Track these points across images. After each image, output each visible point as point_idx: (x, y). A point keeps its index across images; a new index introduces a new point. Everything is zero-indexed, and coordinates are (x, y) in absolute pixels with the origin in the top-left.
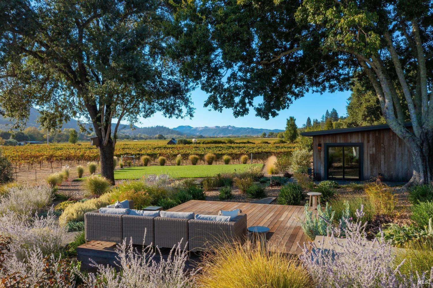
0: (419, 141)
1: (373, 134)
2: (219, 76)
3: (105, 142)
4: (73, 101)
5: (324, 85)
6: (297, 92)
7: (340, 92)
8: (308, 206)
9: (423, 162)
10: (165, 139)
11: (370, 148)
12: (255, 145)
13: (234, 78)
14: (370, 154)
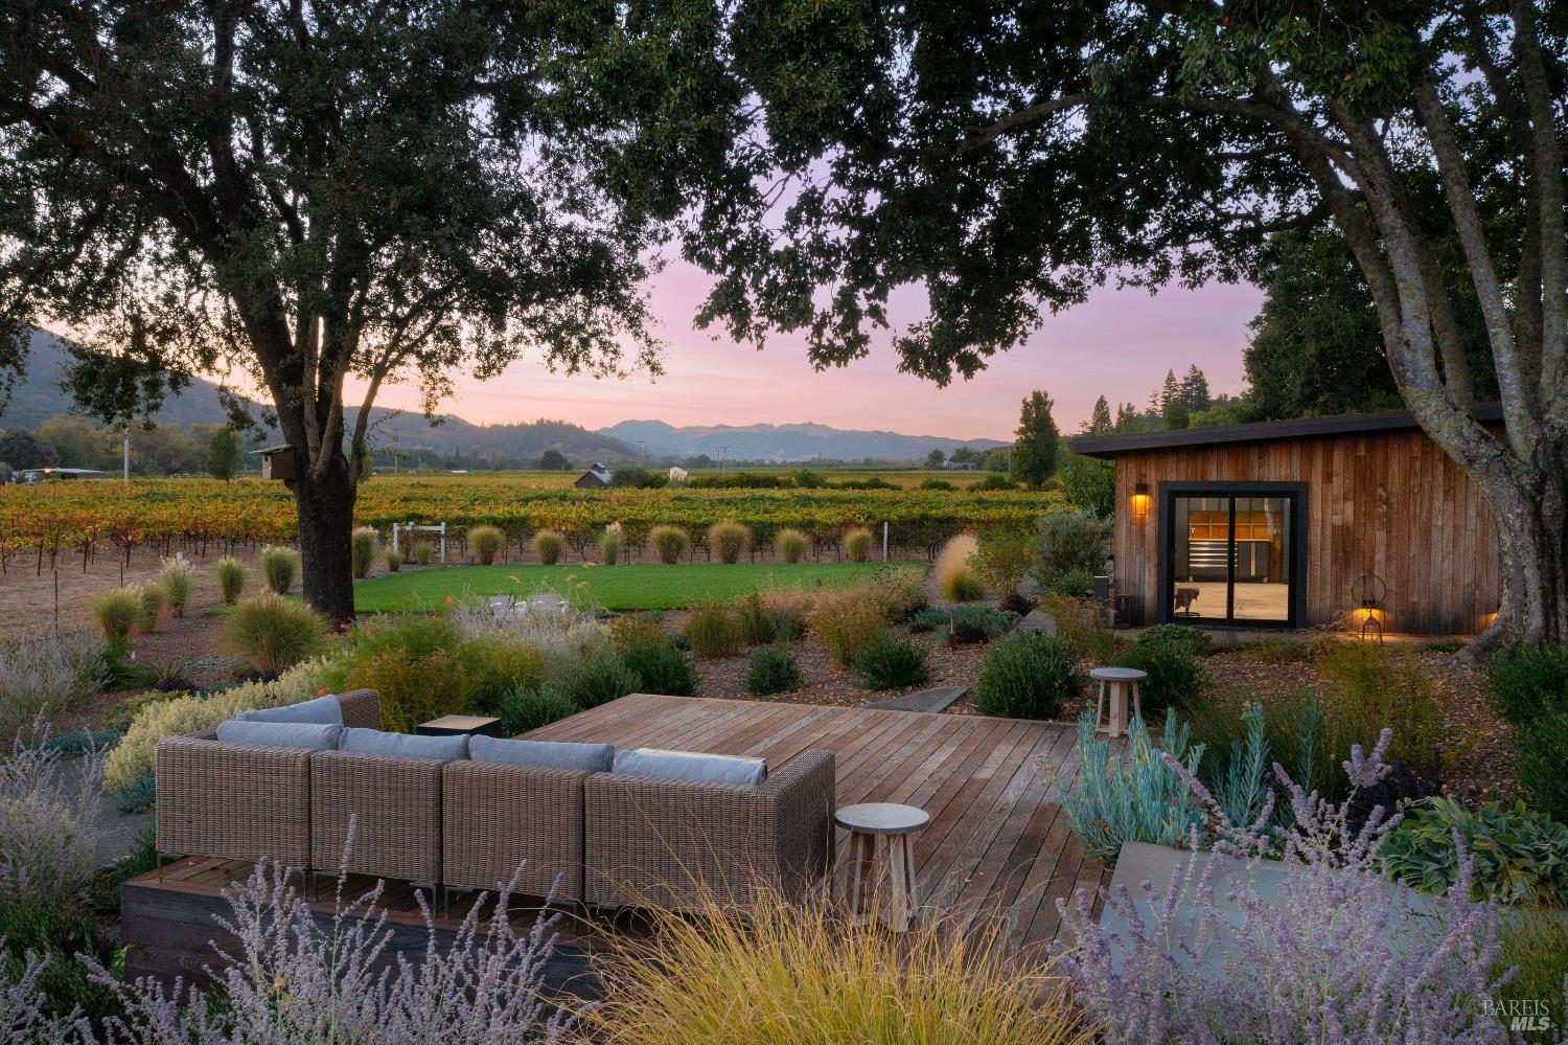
0: (1527, 473)
1: (1346, 448)
2: (754, 206)
3: (318, 463)
4: (202, 309)
5: (1163, 256)
6: (1061, 285)
7: (1226, 285)
8: (1094, 721)
9: (1541, 556)
10: (569, 467)
11: (1335, 501)
12: (900, 495)
13: (811, 213)
14: (1334, 527)
